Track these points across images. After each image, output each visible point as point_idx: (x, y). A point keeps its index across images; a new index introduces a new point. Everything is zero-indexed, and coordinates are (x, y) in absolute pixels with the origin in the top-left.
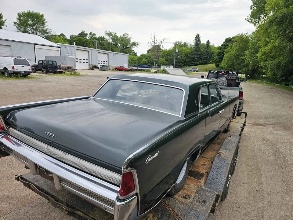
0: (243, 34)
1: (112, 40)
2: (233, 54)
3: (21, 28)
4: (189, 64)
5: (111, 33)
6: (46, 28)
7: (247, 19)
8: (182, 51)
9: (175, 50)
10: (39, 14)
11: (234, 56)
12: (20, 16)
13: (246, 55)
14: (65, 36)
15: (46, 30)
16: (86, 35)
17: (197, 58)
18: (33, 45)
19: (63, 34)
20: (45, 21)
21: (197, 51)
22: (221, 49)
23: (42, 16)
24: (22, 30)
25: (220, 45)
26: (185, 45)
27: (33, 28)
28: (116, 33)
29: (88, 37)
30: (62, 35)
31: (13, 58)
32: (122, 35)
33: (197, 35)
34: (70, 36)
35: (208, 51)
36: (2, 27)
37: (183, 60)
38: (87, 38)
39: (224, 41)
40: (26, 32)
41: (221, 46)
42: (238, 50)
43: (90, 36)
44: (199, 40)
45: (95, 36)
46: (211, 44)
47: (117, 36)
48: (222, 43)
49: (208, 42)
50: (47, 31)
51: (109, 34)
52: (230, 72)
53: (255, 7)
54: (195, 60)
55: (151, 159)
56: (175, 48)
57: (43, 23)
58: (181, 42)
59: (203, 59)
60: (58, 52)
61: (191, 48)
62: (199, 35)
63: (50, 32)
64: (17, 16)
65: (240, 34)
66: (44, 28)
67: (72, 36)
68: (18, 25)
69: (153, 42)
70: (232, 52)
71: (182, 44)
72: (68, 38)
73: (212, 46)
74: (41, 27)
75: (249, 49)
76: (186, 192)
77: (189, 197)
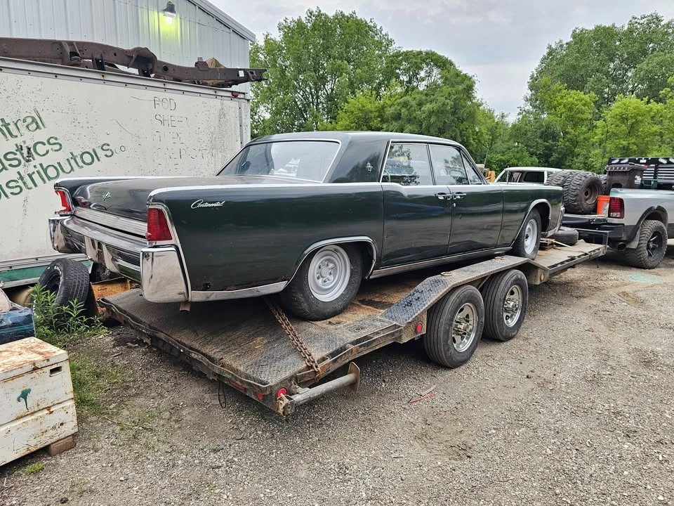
55: (203, 206)
76: (341, 319)
77: (339, 323)
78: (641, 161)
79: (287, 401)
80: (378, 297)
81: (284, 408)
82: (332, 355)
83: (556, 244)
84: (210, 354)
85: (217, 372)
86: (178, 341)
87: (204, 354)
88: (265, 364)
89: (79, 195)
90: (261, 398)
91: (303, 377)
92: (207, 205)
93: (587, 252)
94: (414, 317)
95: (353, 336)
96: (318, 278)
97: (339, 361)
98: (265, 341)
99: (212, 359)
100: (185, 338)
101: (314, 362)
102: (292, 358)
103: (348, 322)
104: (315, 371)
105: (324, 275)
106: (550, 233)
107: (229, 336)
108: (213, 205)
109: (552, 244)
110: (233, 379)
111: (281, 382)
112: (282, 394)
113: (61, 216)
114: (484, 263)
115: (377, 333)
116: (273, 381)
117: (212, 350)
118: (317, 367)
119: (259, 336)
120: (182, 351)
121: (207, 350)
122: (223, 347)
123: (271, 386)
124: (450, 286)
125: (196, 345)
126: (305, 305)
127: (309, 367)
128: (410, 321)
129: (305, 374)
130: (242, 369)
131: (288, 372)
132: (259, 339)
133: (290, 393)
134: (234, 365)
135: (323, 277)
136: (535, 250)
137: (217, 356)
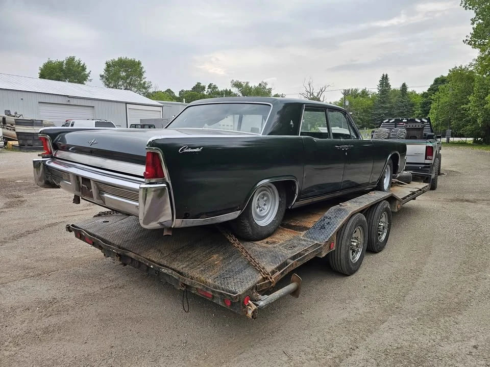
0: (463, 67)
1: (243, 94)
2: (446, 103)
3: (110, 83)
4: (371, 124)
5: (240, 83)
6: (144, 80)
7: (467, 40)
8: (358, 103)
9: (345, 103)
10: (134, 61)
11: (448, 105)
12: (108, 66)
13: (469, 101)
14: (173, 92)
15: (144, 83)
16: (204, 88)
17: (385, 114)
18: (125, 104)
19: (169, 89)
20: (143, 70)
21: (384, 102)
22: (426, 97)
23: (139, 63)
24: (111, 85)
25: (426, 90)
26: (364, 93)
27: (126, 82)
28: (247, 83)
29: (206, 91)
30: (169, 91)
31: (94, 121)
32: (257, 85)
33: (383, 77)
34: (180, 92)
35: (405, 102)
36: (85, 82)
37: (359, 118)
38: (205, 93)
39: (432, 83)
40: (115, 87)
41: (428, 91)
42: (457, 95)
43: (209, 90)
44: (388, 85)
45: (217, 90)
46: (409, 90)
47: (250, 86)
48: (430, 87)
49: (404, 85)
50: (146, 85)
51: (238, 85)
52: (417, 120)
53: (480, 21)
54: (382, 117)
55: (187, 151)
56: (343, 100)
57: (140, 74)
58: (356, 90)
59: (396, 116)
60: (159, 113)
61: (373, 99)
62: (387, 75)
63: (149, 87)
64: (105, 66)
65: (458, 67)
66: (141, 81)
67: (182, 91)
68: (106, 79)
69: (308, 92)
70: (444, 99)
71: (359, 94)
72: (177, 95)
73: (412, 93)
74: (137, 80)
75: (475, 92)
76: (274, 240)
77: (274, 243)
78: (403, 121)
79: (254, 307)
80: (293, 222)
81: (253, 312)
82: (279, 268)
83: (399, 183)
84: (178, 269)
85: (188, 284)
86: (147, 259)
87: (173, 270)
88: (228, 276)
89: (59, 141)
90: (229, 304)
91: (261, 286)
92: (190, 150)
93: (421, 188)
94: (329, 237)
95: (290, 253)
96: (257, 208)
97: (285, 272)
98: (221, 258)
99: (181, 274)
100: (153, 256)
101: (268, 274)
102: (248, 272)
103: (281, 242)
104: (270, 282)
105: (261, 206)
106: (398, 175)
107: (190, 254)
108: (194, 150)
109: (396, 182)
110: (204, 290)
111: (246, 291)
112: (249, 301)
113: (43, 158)
114: (364, 196)
115: (306, 250)
116: (240, 291)
117: (179, 266)
118: (271, 278)
119: (214, 253)
120: (152, 267)
121: (175, 265)
122: (187, 263)
123: (239, 295)
124: (350, 213)
125: (165, 263)
126: (249, 230)
127: (264, 279)
128: (327, 240)
129: (263, 284)
130: (210, 281)
131: (250, 283)
132: (215, 256)
133: (255, 301)
134: (202, 278)
135: (260, 207)
136: (389, 187)
137: (186, 271)
